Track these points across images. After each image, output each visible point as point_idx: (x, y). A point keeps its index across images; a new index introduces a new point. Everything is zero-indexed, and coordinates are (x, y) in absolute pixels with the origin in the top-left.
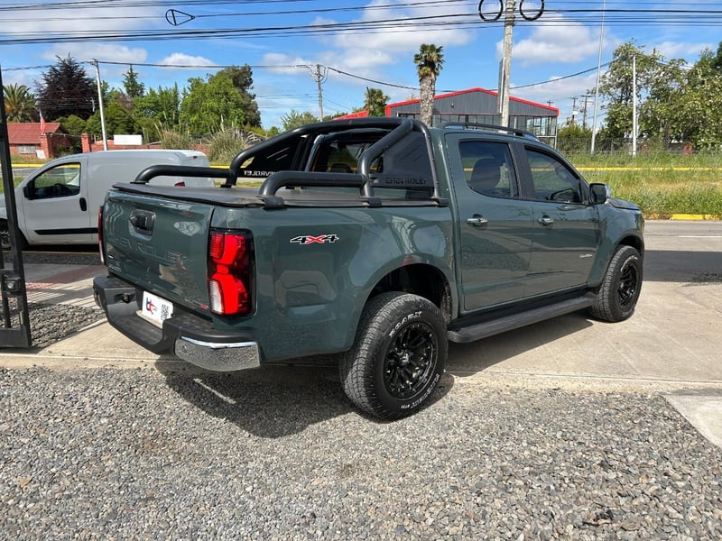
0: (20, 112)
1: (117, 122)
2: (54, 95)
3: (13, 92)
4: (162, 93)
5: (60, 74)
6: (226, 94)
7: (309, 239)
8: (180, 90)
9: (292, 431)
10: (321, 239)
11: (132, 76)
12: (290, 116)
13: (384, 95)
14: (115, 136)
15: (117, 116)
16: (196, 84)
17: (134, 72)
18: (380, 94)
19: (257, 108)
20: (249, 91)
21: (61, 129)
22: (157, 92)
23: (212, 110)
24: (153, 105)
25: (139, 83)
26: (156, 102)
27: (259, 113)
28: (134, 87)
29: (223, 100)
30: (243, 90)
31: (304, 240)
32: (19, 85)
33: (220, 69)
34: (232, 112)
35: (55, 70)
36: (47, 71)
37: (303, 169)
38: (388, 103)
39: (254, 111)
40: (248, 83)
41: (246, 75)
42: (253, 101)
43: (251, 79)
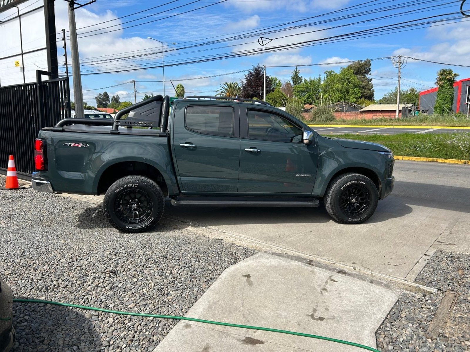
1: (277, 100)
2: (249, 87)
3: (231, 86)
4: (311, 81)
5: (253, 75)
6: (348, 79)
7: (73, 145)
8: (322, 79)
10: (80, 145)
11: (296, 72)
12: (394, 92)
13: (454, 73)
16: (329, 74)
17: (297, 70)
18: (450, 72)
19: (372, 87)
20: (368, 77)
22: (308, 81)
23: (337, 90)
24: (303, 89)
25: (300, 76)
26: (307, 88)
27: (373, 91)
28: (296, 79)
29: (345, 84)
30: (364, 76)
31: (70, 145)
32: (234, 82)
33: (350, 64)
34: (351, 91)
35: (251, 73)
36: (247, 73)
38: (458, 79)
39: (370, 90)
40: (368, 71)
41: (366, 66)
42: (370, 83)
43: (370, 69)
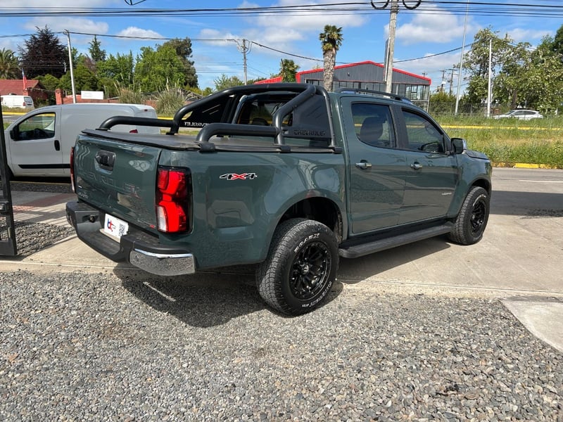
0: (7, 71)
1: (84, 81)
2: (34, 58)
3: (1, 55)
4: (120, 59)
5: (39, 41)
6: (171, 60)
7: (234, 176)
8: (135, 57)
9: (219, 322)
10: (244, 176)
11: (96, 45)
12: (221, 79)
13: (295, 65)
14: (82, 92)
15: (84, 76)
16: (147, 52)
17: (97, 41)
18: (292, 64)
19: (195, 72)
20: (189, 59)
21: (39, 85)
22: (116, 58)
23: (159, 72)
24: (112, 68)
25: (101, 50)
26: (115, 66)
27: (197, 77)
28: (97, 53)
29: (168, 66)
30: (185, 58)
31: (230, 177)
32: (6, 50)
33: (166, 41)
34: (176, 75)
35: (34, 38)
36: (28, 39)
37: (231, 123)
38: (298, 71)
39: (193, 75)
40: (189, 52)
41: (186, 46)
42: (192, 66)
43: (190, 49)
